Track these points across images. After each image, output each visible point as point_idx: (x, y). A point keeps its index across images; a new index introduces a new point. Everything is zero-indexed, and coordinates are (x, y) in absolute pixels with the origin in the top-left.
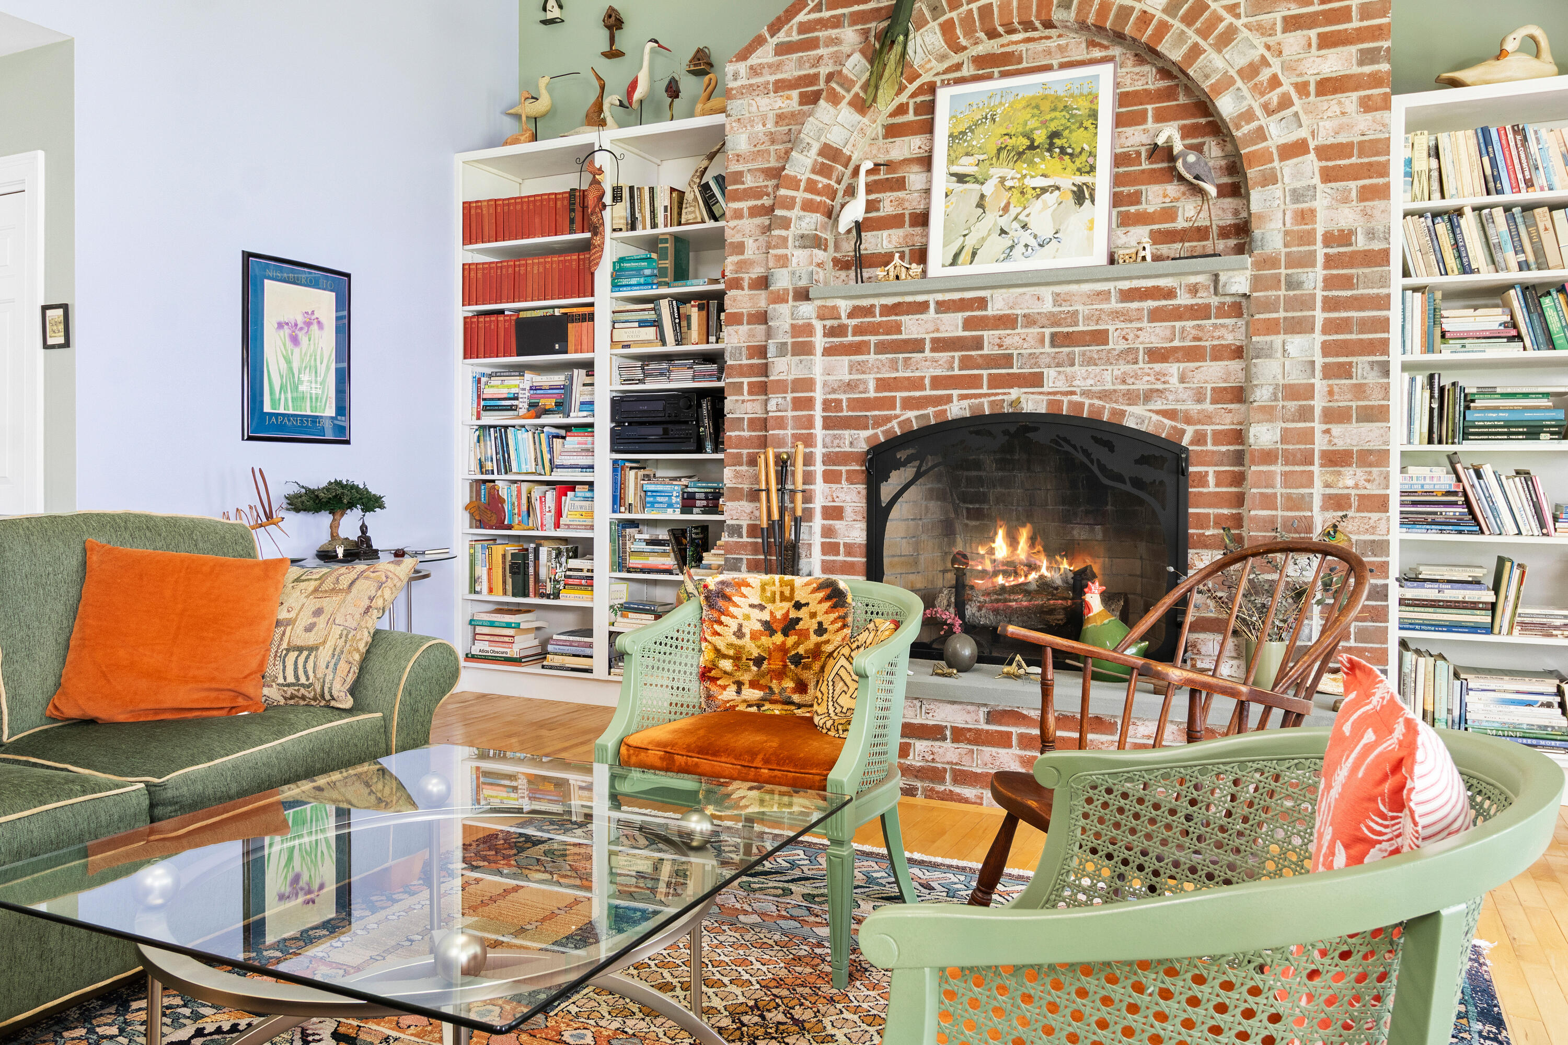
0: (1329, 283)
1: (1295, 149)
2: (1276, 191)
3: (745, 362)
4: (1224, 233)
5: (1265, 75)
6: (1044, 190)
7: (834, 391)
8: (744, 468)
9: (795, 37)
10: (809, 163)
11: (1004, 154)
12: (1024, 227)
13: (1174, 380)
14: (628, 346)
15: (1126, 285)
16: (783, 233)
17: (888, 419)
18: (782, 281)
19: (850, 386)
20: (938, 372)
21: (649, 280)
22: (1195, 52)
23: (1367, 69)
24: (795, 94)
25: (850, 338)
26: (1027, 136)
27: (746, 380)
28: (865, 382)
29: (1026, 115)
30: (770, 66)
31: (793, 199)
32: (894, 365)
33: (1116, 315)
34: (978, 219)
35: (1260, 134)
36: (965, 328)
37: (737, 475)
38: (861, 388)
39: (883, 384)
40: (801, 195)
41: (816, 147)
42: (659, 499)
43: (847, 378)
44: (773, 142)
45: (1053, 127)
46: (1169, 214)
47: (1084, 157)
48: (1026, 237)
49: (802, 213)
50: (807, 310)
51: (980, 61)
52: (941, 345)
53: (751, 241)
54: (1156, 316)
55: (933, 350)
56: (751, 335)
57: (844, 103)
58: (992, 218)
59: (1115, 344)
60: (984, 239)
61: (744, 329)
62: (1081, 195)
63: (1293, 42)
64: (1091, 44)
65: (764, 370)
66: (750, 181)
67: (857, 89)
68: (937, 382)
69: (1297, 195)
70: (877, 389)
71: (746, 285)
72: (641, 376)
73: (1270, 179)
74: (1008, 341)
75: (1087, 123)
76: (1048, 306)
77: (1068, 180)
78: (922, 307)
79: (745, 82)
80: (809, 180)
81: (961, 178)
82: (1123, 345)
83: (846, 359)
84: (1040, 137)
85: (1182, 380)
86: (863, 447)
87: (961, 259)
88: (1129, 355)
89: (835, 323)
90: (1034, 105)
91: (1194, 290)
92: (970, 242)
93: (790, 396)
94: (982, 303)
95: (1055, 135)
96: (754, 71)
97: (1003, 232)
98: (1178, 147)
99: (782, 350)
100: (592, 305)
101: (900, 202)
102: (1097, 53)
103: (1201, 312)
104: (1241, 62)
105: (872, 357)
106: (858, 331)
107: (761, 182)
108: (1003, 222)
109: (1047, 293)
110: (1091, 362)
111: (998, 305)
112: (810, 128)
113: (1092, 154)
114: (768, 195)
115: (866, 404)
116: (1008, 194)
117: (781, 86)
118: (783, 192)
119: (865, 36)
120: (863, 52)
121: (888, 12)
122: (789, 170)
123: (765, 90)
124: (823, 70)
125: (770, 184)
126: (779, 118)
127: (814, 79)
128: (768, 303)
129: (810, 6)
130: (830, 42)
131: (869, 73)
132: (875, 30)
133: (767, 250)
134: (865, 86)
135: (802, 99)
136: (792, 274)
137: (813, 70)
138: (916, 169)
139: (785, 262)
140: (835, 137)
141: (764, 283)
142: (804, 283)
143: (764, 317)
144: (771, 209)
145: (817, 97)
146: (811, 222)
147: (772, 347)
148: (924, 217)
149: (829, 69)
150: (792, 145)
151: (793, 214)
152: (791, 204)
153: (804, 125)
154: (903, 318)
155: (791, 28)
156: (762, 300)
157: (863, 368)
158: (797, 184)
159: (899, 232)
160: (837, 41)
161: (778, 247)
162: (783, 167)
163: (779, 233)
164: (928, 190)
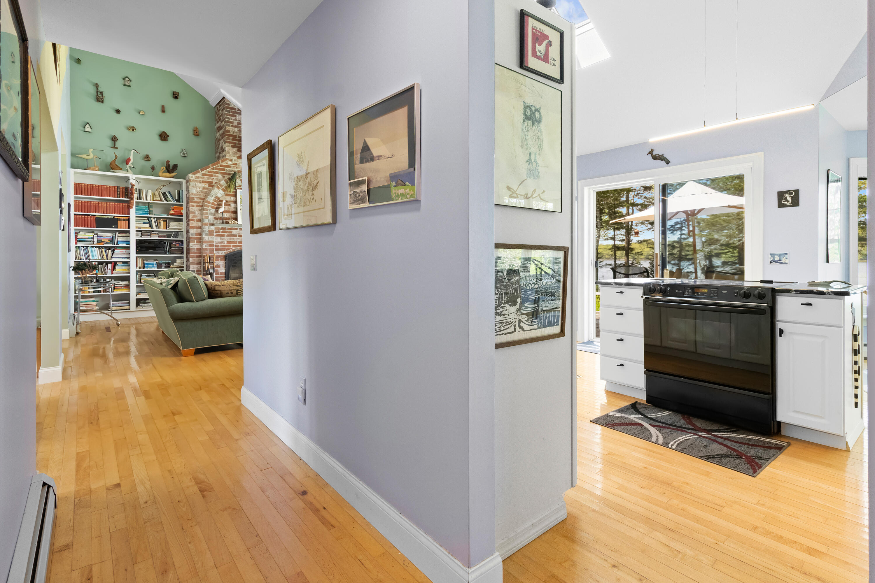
3: (195, 236)
7: (217, 243)
8: (195, 258)
9: (207, 173)
10: (212, 199)
14: (140, 228)
16: (207, 212)
17: (230, 249)
18: (206, 221)
19: (221, 242)
21: (146, 212)
24: (207, 184)
25: (221, 233)
27: (195, 240)
28: (224, 242)
30: (201, 177)
31: (209, 206)
32: (230, 239)
37: (193, 260)
38: (224, 243)
39: (228, 242)
40: (210, 205)
41: (214, 196)
42: (149, 265)
43: (220, 241)
44: (202, 193)
49: (211, 208)
50: (212, 227)
53: (196, 212)
56: (197, 231)
57: (221, 189)
61: (195, 230)
65: (201, 238)
66: (196, 200)
67: (223, 187)
70: (227, 243)
71: (195, 221)
72: (141, 235)
78: (236, 229)
79: (194, 179)
80: (212, 202)
83: (220, 237)
86: (224, 254)
89: (217, 230)
93: (208, 244)
96: (197, 177)
99: (206, 235)
100: (129, 217)
101: (229, 208)
105: (226, 237)
106: (222, 232)
107: (199, 200)
112: (213, 192)
114: (201, 203)
115: (225, 246)
117: (203, 182)
118: (206, 204)
119: (224, 177)
120: (224, 180)
121: (229, 174)
122: (207, 200)
123: (200, 182)
124: (214, 181)
125: (201, 201)
126: (204, 188)
127: (212, 182)
128: (202, 225)
129: (211, 168)
130: (216, 176)
131: (226, 185)
132: (227, 177)
133: (202, 214)
134: (226, 187)
135: (209, 186)
136: (209, 220)
137: (212, 181)
138: (232, 203)
139: (207, 217)
140: (219, 195)
141: (200, 221)
142: (212, 222)
143: (200, 228)
144: (202, 206)
145: (213, 186)
146: (213, 210)
147: (204, 234)
148: (236, 212)
149: (215, 181)
150: (207, 194)
151: (209, 208)
152: (208, 206)
153: (211, 191)
154: (232, 231)
155: (206, 171)
156: (200, 224)
157: (224, 239)
158: (209, 202)
159: (229, 214)
160: (217, 176)
161: (205, 214)
162: (205, 198)
163: (205, 211)
164: (236, 208)
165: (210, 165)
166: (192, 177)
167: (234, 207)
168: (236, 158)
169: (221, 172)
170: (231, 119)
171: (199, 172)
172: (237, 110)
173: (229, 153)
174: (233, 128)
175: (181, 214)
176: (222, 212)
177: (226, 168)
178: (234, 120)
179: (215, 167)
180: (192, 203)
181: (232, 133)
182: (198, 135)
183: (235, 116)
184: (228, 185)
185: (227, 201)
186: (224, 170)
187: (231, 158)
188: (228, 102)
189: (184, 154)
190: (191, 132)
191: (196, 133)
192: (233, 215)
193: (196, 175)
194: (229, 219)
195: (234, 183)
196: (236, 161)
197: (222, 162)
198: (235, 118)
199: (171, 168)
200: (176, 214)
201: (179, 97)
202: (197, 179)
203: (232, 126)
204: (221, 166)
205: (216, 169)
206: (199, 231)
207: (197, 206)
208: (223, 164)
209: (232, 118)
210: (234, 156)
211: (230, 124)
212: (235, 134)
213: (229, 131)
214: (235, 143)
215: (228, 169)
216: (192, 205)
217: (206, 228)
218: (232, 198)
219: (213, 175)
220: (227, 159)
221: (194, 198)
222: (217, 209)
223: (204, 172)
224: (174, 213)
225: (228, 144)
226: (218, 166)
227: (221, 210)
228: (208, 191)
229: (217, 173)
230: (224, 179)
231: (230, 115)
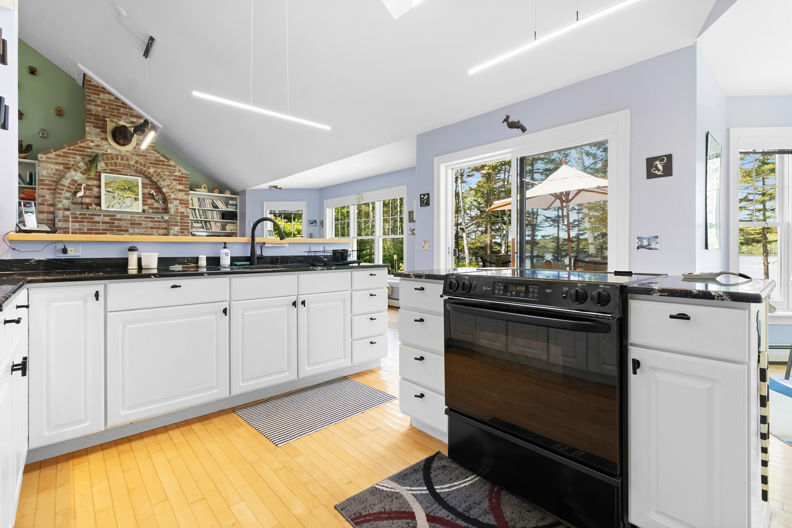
0: (181, 219)
1: (175, 199)
2: (173, 205)
4: (162, 209)
5: (170, 187)
6: (128, 197)
7: (75, 230)
9: (62, 154)
10: (68, 182)
11: (118, 189)
12: (124, 203)
13: (155, 232)
15: (146, 216)
16: (60, 196)
18: (60, 206)
20: (104, 228)
22: (158, 181)
23: (186, 189)
24: (62, 166)
25: (79, 219)
26: (124, 186)
28: (84, 229)
29: (123, 183)
30: (54, 158)
32: (92, 226)
33: (143, 221)
34: (113, 200)
35: (170, 196)
36: (110, 220)
39: (89, 229)
40: (66, 188)
41: (70, 179)
43: (78, 227)
44: (55, 175)
45: (129, 186)
46: (152, 205)
47: (136, 193)
48: (124, 205)
49: (66, 192)
50: (67, 213)
51: (111, 170)
52: (104, 223)
54: (151, 221)
55: (102, 224)
56: (48, 216)
57: (79, 172)
58: (116, 201)
59: (143, 226)
60: (115, 204)
61: (45, 215)
62: (136, 199)
63: (174, 183)
64: (136, 173)
66: (47, 182)
67: (82, 170)
68: (103, 230)
69: (176, 206)
70: (87, 230)
71: (46, 205)
73: (172, 203)
74: (120, 223)
75: (137, 187)
76: (129, 218)
77: (133, 196)
78: (100, 215)
79: (45, 159)
80: (68, 186)
81: (108, 192)
82: (145, 226)
83: (78, 224)
84: (127, 187)
85: (156, 232)
87: (110, 207)
88: (146, 228)
89: (75, 216)
90: (125, 181)
91: (158, 218)
92: (112, 204)
93: (62, 231)
94: (115, 216)
95: (129, 188)
96: (48, 158)
97: (119, 203)
98: (155, 194)
99: (60, 221)
101: (91, 193)
102: (138, 175)
103: (160, 222)
104: (166, 184)
105: (86, 224)
107: (51, 183)
108: (119, 201)
109: (129, 216)
110: (138, 228)
111: (118, 216)
112: (68, 175)
113: (138, 193)
114: (53, 186)
116: (120, 197)
117: (56, 163)
118: (60, 187)
119: (84, 159)
120: (84, 163)
121: (90, 156)
122: (61, 182)
123: (52, 163)
124: (71, 163)
125: (54, 184)
126: (57, 170)
127: (68, 164)
128: (55, 210)
129: (67, 148)
130: (72, 158)
131: (86, 167)
132: (87, 159)
133: (54, 198)
134: (85, 170)
135: (64, 168)
136: (63, 205)
137: (67, 162)
138: (95, 187)
139: (61, 202)
140: (76, 178)
141: (52, 205)
142: (67, 207)
143: (53, 213)
144: (55, 189)
145: (69, 168)
146: (68, 195)
147: (56, 220)
148: (99, 197)
149: (73, 163)
150: (62, 177)
151: (63, 192)
152: (63, 190)
153: (66, 174)
154: (94, 217)
155: (61, 152)
156: (52, 209)
157: (83, 226)
158: (64, 186)
159: (91, 199)
160: (75, 158)
161: (58, 198)
162: (58, 181)
163: (58, 195)
164: (100, 192)
165: (66, 145)
166: (42, 158)
167: (98, 192)
168: (99, 140)
169: (79, 154)
170: (93, 97)
171: (52, 152)
172: (101, 88)
173: (90, 133)
174: (96, 107)
175: (33, 198)
176: (81, 197)
177: (86, 150)
178: (97, 98)
179: (72, 147)
180: (41, 185)
181: (94, 113)
182: (61, 115)
183: (99, 95)
184: (88, 168)
185: (87, 185)
186: (84, 151)
187: (93, 139)
188: (89, 79)
189: (43, 134)
190: (53, 112)
191: (59, 113)
192: (96, 201)
193: (47, 156)
194: (91, 204)
195: (95, 165)
196: (99, 142)
197: (81, 143)
198: (98, 96)
199: (24, 148)
200: (27, 198)
201: (36, 73)
202: (48, 160)
203: (94, 105)
204: (80, 147)
205: (73, 150)
206: (51, 216)
207: (48, 189)
208: (83, 145)
209: (95, 96)
210: (97, 137)
211: (92, 103)
212: (98, 113)
213: (90, 110)
214: (99, 124)
215: (89, 150)
216: (42, 188)
217: (60, 214)
218: (95, 182)
219: (69, 156)
220: (87, 140)
221: (44, 180)
222: (75, 193)
223: (57, 153)
224: (24, 196)
225: (90, 124)
226: (76, 147)
227: (80, 194)
228: (63, 173)
229: (75, 154)
230: (84, 161)
231: (91, 93)
